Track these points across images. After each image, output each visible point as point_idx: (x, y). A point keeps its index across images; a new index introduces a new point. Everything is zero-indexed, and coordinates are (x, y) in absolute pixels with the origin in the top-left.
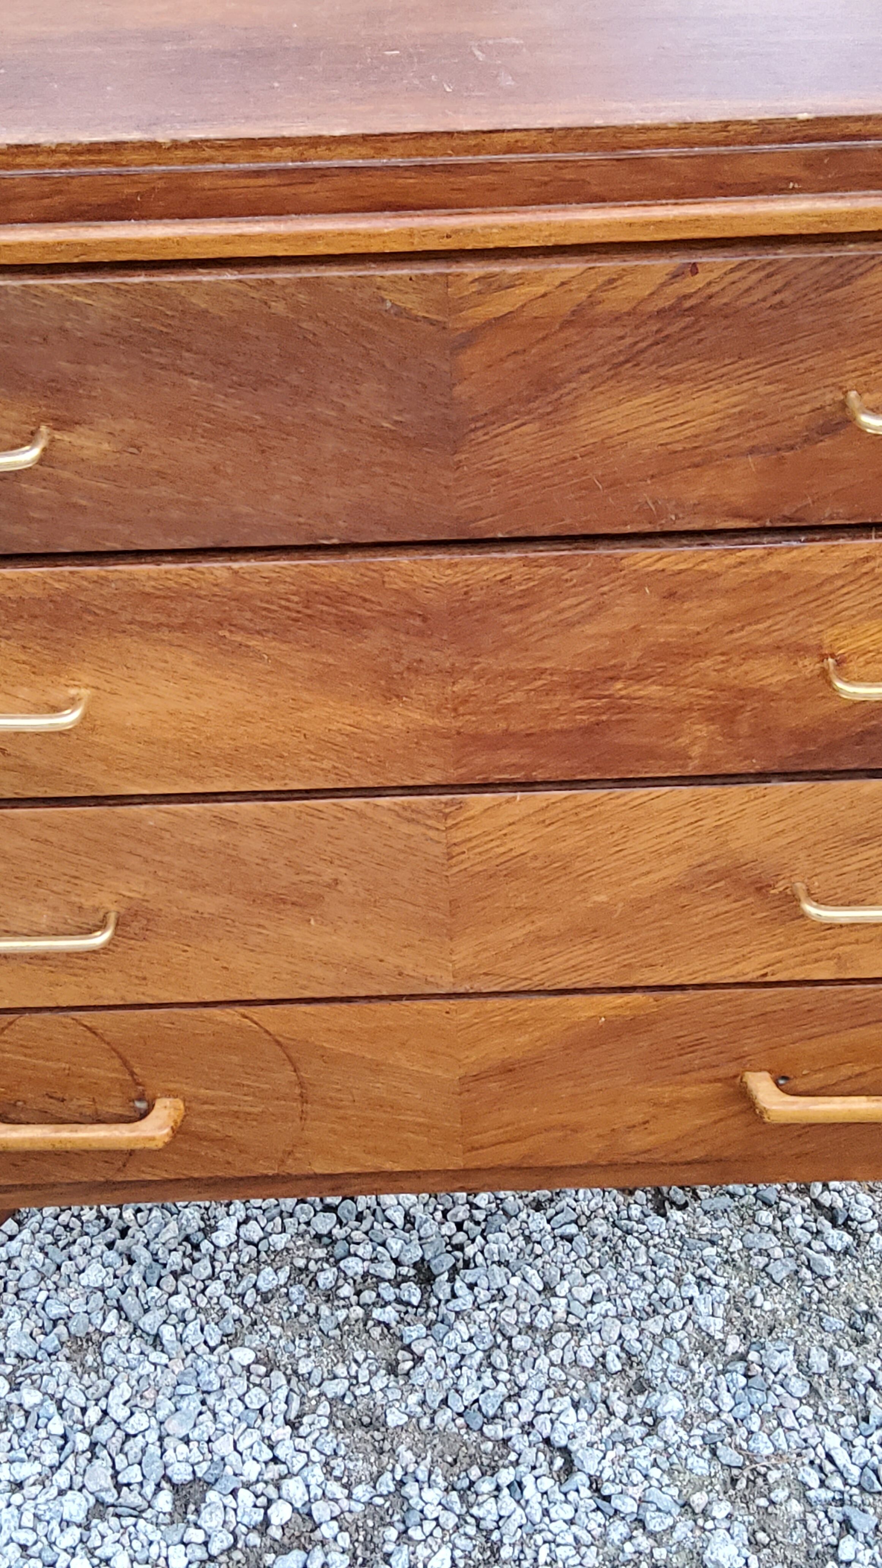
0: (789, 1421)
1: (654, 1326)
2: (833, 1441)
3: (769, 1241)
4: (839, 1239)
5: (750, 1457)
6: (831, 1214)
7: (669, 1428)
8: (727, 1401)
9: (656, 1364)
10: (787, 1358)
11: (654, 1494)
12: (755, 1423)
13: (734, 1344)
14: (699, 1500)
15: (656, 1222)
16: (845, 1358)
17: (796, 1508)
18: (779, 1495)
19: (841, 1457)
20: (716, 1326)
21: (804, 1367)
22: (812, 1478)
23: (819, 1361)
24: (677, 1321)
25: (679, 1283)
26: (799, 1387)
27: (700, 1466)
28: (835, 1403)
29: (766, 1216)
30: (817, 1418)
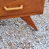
0: (13, 39)
1: (3, 34)
2: (17, 40)
3: (12, 27)
4: (17, 26)
5: (10, 43)
6: (17, 25)
7: (3, 41)
8: (8, 39)
9: (3, 37)
10: (13, 35)
11: (2, 46)
12: (11, 40)
13: (9, 35)
14: (6, 46)
15: (3, 27)
16: (18, 34)
17: (14, 46)
18: (13, 45)
19: (18, 42)
20: (8, 33)
21: (15, 36)
22: (15, 43)
23: (16, 35)
24: (4, 33)
25: (5, 31)
26: (14, 37)
27: (6, 44)
28: (17, 38)
29: (12, 25)
30: (16, 39)
